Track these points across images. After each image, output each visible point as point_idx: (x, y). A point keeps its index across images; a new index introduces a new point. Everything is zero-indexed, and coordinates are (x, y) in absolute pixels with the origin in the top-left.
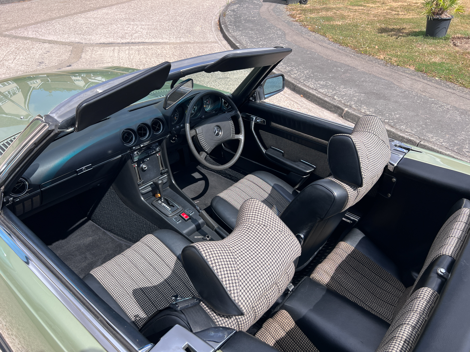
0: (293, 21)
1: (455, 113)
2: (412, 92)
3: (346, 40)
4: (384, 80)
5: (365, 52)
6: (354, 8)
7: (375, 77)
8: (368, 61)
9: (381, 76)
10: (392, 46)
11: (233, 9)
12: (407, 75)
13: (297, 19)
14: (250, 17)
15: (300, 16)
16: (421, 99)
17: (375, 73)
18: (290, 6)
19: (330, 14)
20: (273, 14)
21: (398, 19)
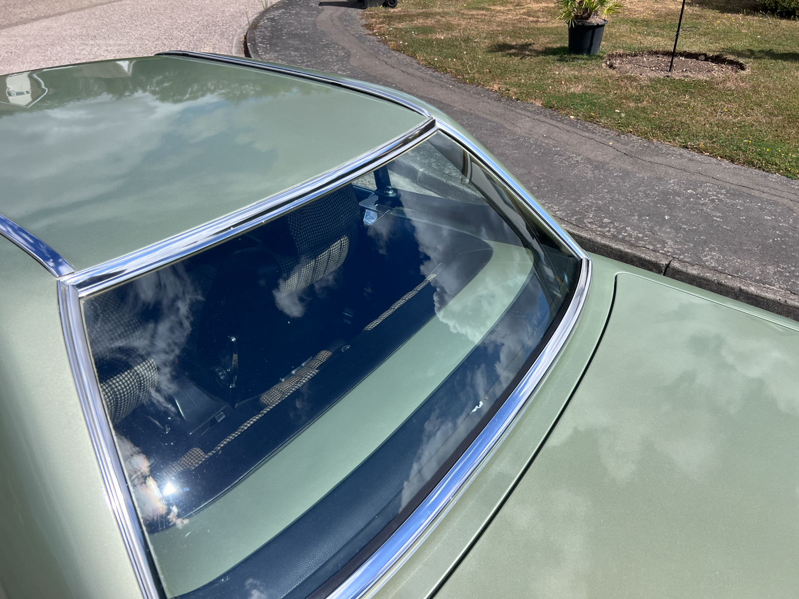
0: (369, 34)
1: (587, 167)
2: (530, 139)
3: (445, 62)
4: (491, 121)
5: (472, 81)
6: (471, 13)
7: (478, 117)
8: (474, 93)
9: (488, 117)
10: (515, 70)
11: (272, 17)
12: (528, 114)
13: (375, 31)
14: (297, 29)
15: (380, 27)
16: (541, 149)
17: (479, 111)
18: (369, 11)
19: (430, 22)
20: (338, 24)
21: (534, 28)
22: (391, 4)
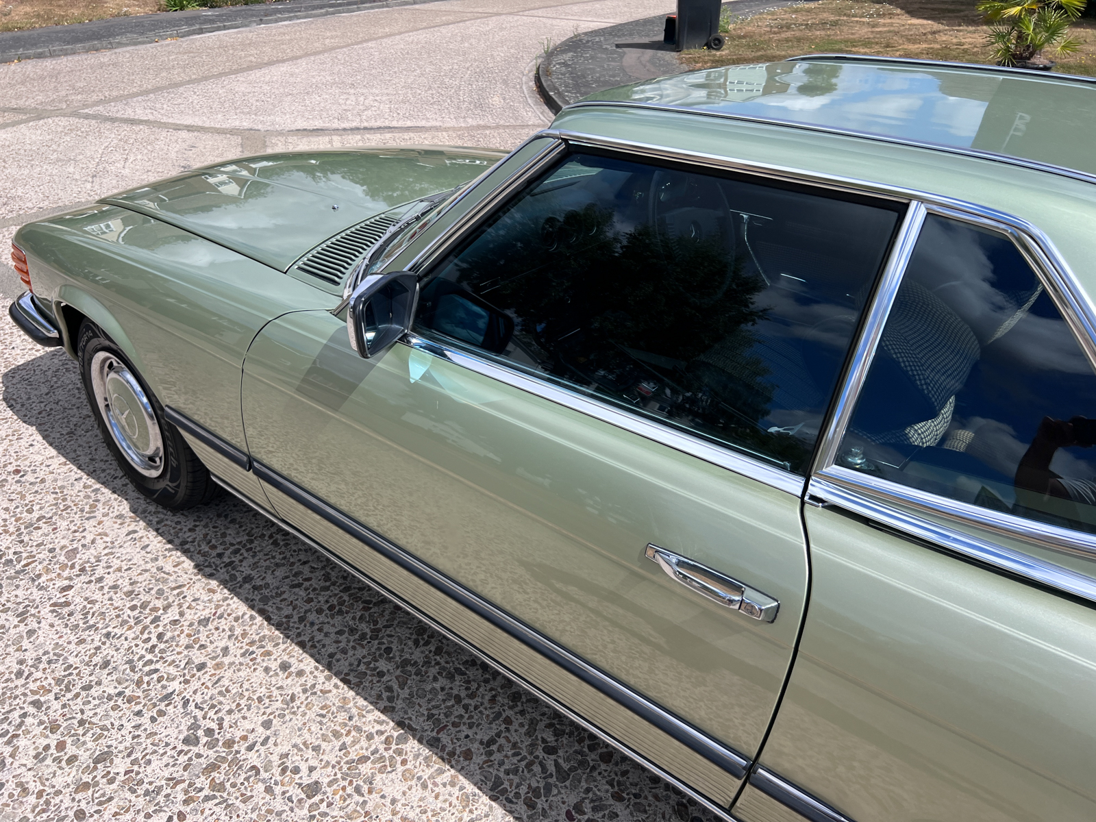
11: (563, 61)
14: (604, 75)
18: (687, 54)
22: (716, 45)
